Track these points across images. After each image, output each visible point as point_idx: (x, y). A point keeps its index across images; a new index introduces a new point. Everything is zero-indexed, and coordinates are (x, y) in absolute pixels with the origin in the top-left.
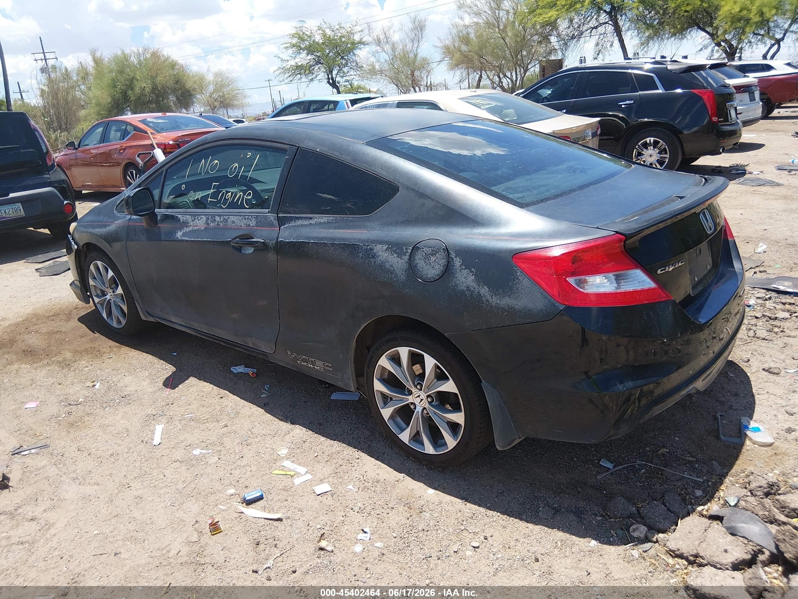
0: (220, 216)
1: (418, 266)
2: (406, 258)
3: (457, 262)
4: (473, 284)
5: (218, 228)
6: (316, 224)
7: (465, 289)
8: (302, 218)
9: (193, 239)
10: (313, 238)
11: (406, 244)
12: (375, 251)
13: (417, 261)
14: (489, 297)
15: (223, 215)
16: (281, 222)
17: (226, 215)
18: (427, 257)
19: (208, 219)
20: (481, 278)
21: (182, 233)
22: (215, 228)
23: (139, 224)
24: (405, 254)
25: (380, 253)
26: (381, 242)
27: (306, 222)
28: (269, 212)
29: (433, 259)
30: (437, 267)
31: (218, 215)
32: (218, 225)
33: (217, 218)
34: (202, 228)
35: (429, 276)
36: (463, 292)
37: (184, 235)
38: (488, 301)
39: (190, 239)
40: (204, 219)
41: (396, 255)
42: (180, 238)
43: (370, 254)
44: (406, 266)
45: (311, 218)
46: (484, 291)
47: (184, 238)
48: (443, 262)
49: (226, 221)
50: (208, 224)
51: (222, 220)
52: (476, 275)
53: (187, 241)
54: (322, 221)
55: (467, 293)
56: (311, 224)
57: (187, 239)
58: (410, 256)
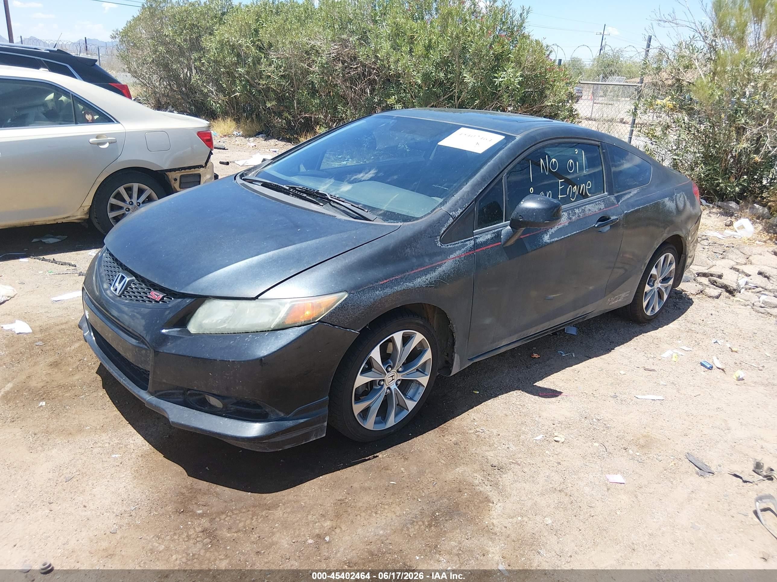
0: (578, 208)
1: (678, 205)
2: (675, 202)
3: (686, 198)
4: (689, 207)
5: (579, 220)
6: (634, 196)
7: (688, 210)
8: (626, 194)
9: (563, 237)
11: (673, 194)
13: (678, 202)
15: (581, 207)
16: (618, 200)
17: (583, 206)
19: (569, 214)
21: (548, 236)
22: (577, 220)
23: (492, 246)
24: (674, 200)
25: (667, 203)
27: (629, 196)
28: (608, 195)
29: (681, 199)
30: (682, 203)
31: (576, 208)
32: (579, 216)
33: (577, 211)
34: (567, 224)
35: (681, 209)
37: (551, 237)
39: (559, 238)
40: (566, 215)
41: (672, 202)
42: (549, 241)
43: (664, 204)
44: (675, 207)
45: (630, 192)
47: (553, 240)
49: (584, 211)
50: (570, 219)
51: (580, 211)
52: (690, 202)
53: (557, 241)
54: (635, 192)
57: (556, 239)
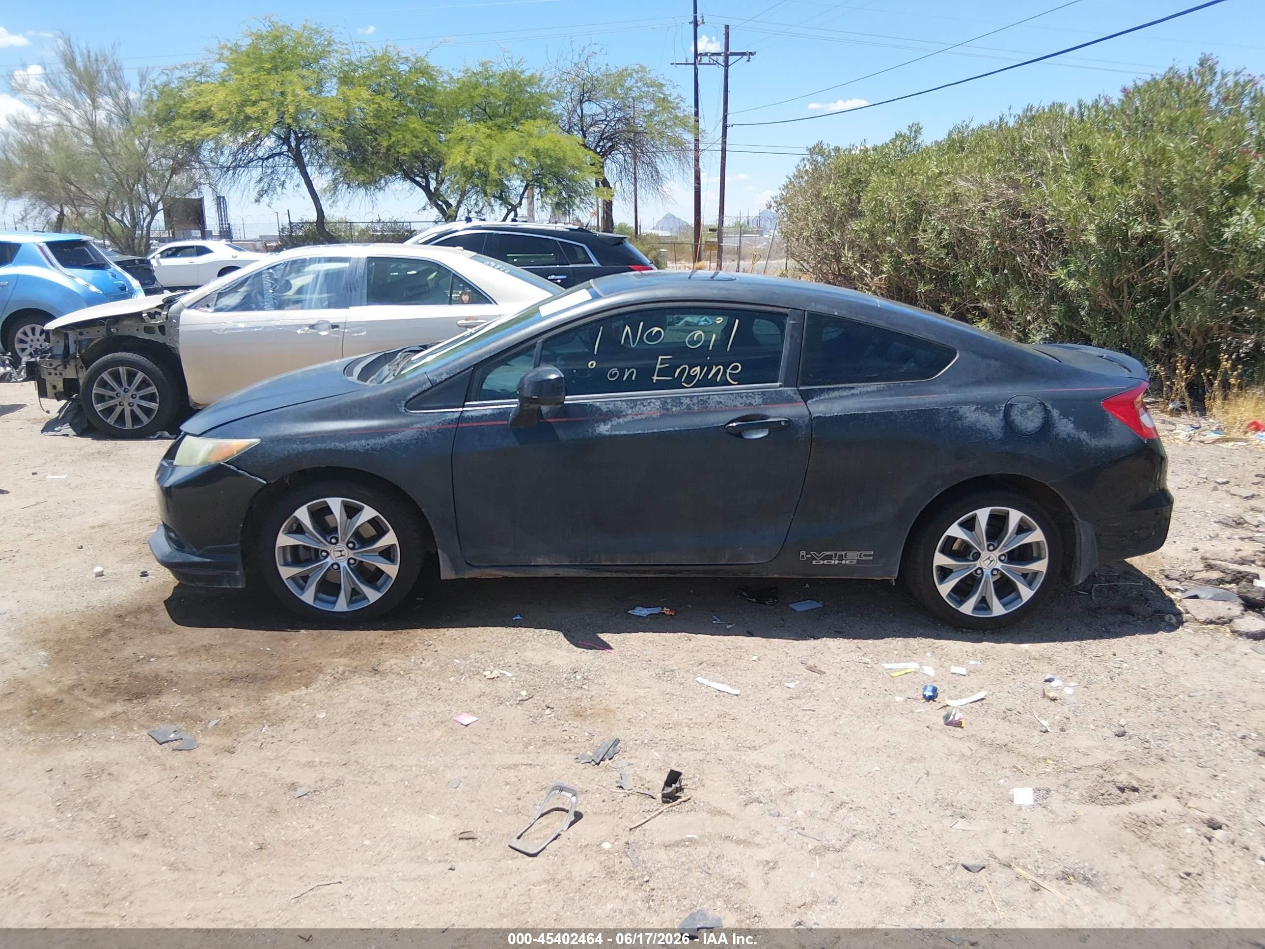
0: (691, 397)
1: (1016, 422)
2: (1001, 415)
3: (1055, 413)
4: (1074, 432)
6: (861, 394)
7: (1066, 437)
8: (838, 389)
9: (638, 432)
10: (869, 409)
11: (998, 402)
12: (961, 413)
13: (1014, 417)
14: (1088, 441)
15: (698, 396)
16: (806, 396)
17: (703, 396)
18: (1023, 412)
19: (666, 403)
20: (1078, 425)
21: (609, 426)
22: (684, 413)
23: (489, 423)
24: (998, 411)
25: (968, 415)
26: (966, 403)
27: (845, 393)
28: (781, 386)
29: (1030, 413)
30: (1036, 420)
31: (683, 397)
32: (689, 409)
33: (686, 401)
34: (655, 416)
35: (1029, 430)
36: (1064, 439)
37: (615, 428)
38: (1087, 444)
39: (632, 432)
40: (658, 403)
41: (987, 414)
42: (606, 433)
43: (954, 416)
44: (1002, 424)
45: (853, 388)
46: (1084, 435)
47: (617, 433)
48: (1041, 415)
50: (666, 410)
52: (1074, 423)
53: (624, 435)
54: (869, 389)
55: (1068, 440)
56: (853, 395)
57: (623, 433)
58: (1005, 413)
